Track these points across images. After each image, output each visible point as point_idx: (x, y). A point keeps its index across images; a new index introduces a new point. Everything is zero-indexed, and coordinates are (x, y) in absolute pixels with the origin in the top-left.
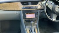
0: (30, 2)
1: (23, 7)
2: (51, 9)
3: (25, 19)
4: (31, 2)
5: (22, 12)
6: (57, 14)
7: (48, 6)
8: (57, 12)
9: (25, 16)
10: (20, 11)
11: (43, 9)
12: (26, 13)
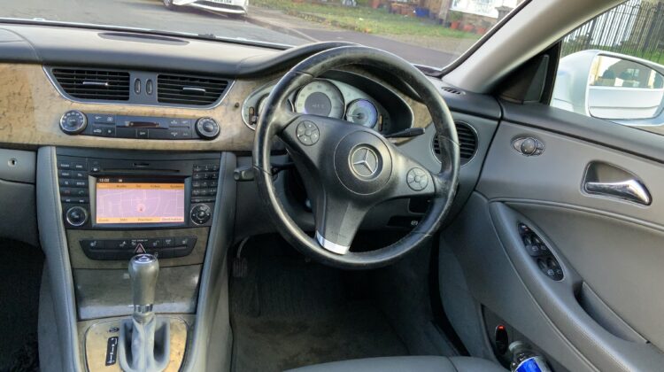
0: (145, 77)
1: (72, 114)
2: (313, 154)
3: (79, 236)
4: (154, 77)
5: (50, 158)
6: (360, 203)
7: (290, 131)
8: (363, 187)
9: (78, 200)
10: (34, 149)
11: (249, 153)
12: (98, 177)
